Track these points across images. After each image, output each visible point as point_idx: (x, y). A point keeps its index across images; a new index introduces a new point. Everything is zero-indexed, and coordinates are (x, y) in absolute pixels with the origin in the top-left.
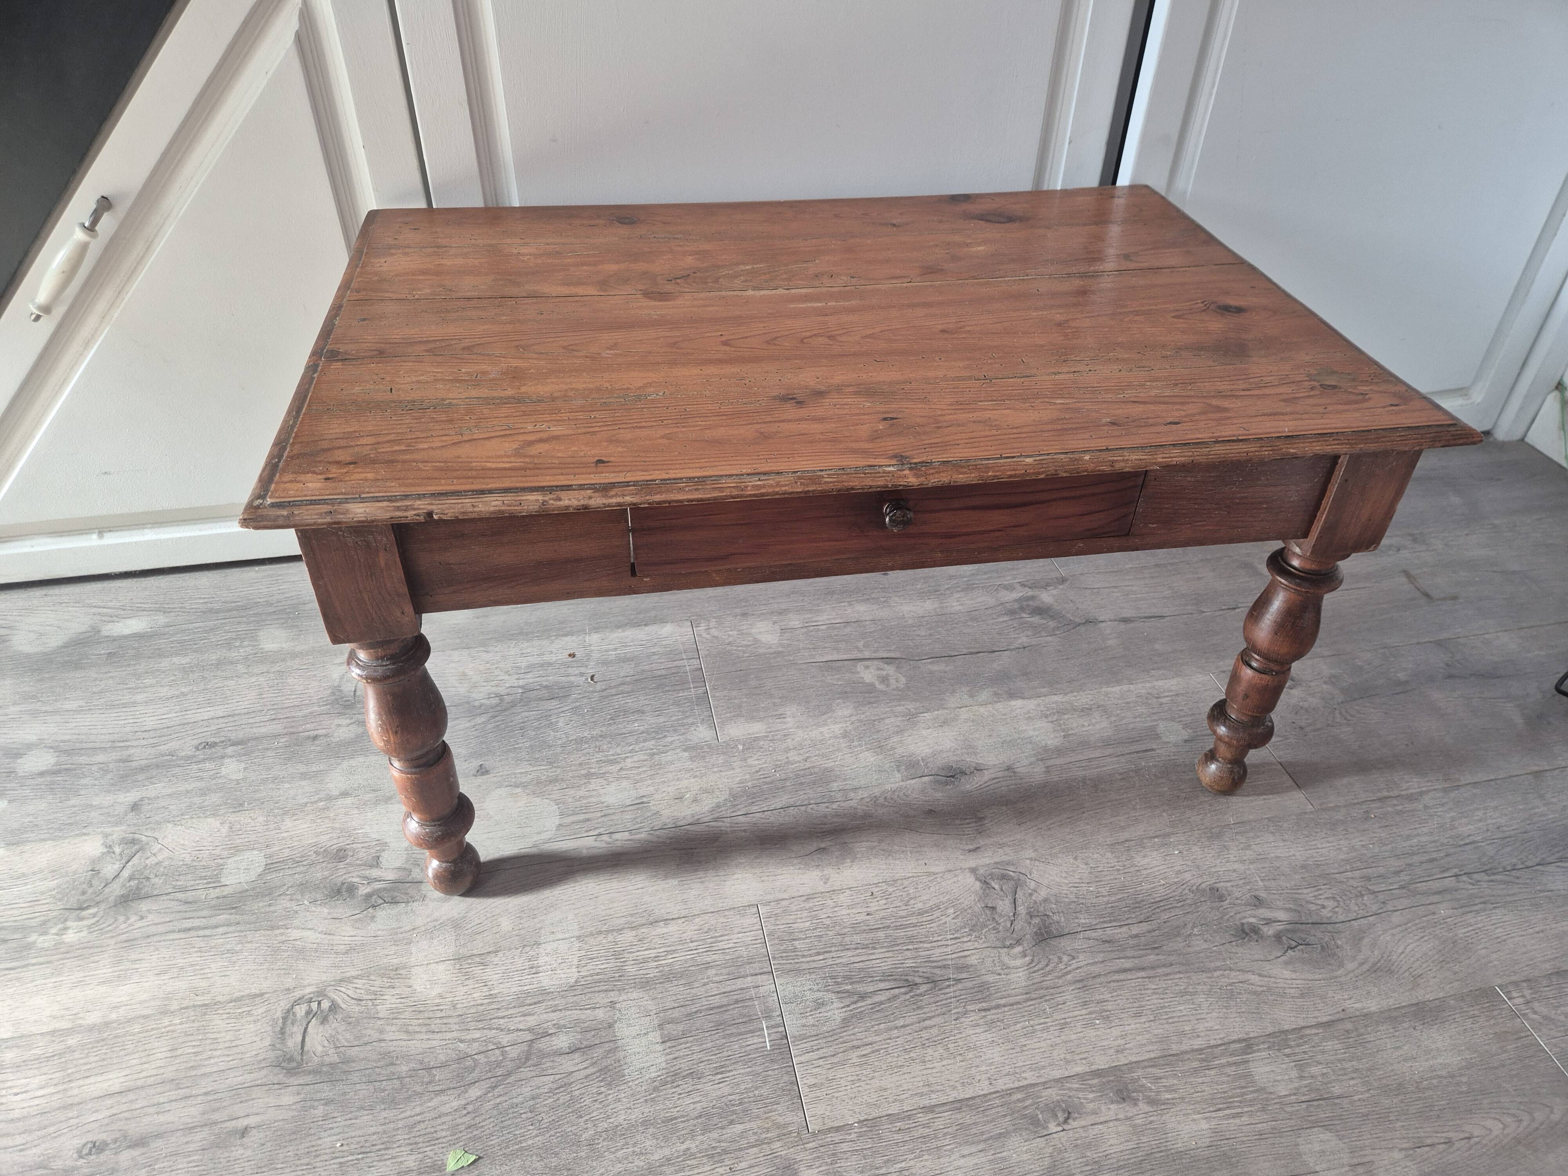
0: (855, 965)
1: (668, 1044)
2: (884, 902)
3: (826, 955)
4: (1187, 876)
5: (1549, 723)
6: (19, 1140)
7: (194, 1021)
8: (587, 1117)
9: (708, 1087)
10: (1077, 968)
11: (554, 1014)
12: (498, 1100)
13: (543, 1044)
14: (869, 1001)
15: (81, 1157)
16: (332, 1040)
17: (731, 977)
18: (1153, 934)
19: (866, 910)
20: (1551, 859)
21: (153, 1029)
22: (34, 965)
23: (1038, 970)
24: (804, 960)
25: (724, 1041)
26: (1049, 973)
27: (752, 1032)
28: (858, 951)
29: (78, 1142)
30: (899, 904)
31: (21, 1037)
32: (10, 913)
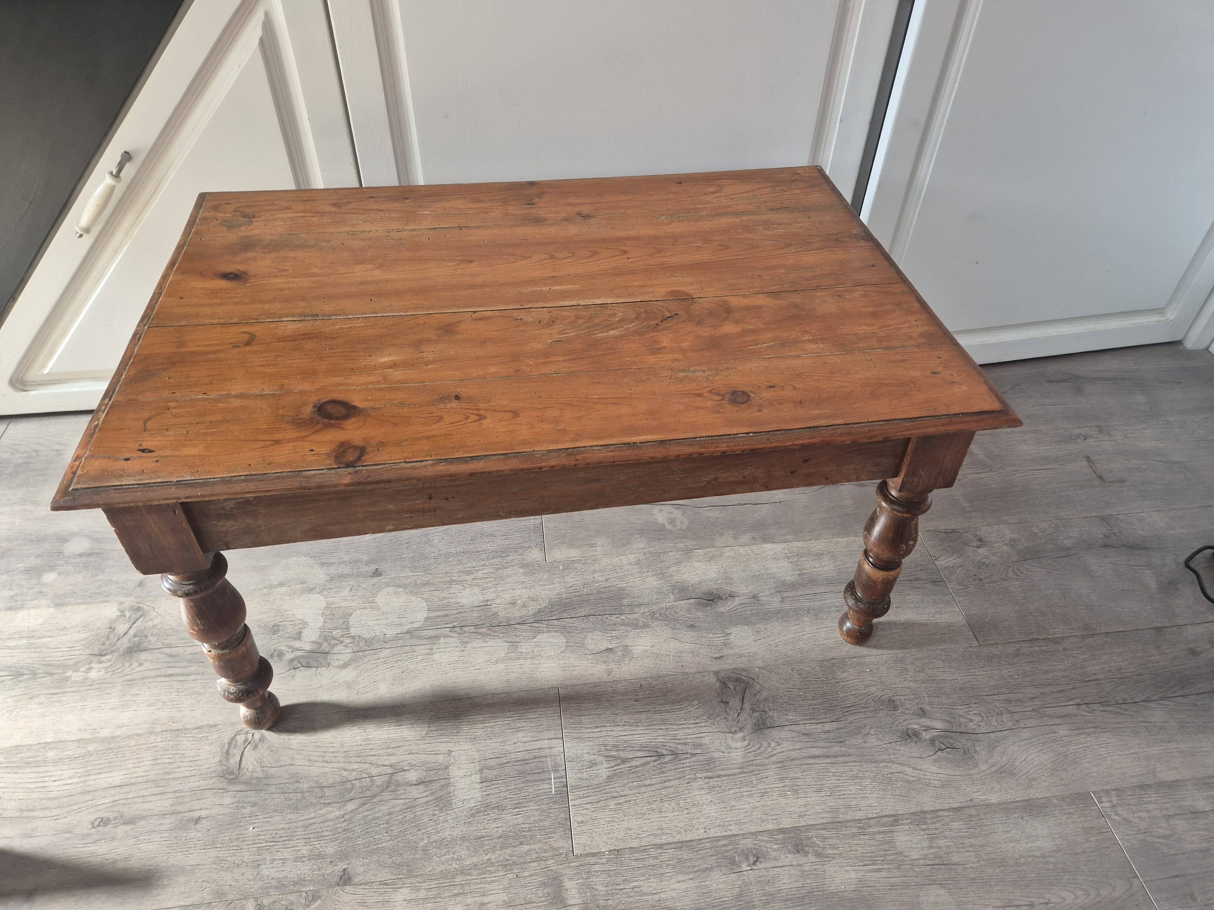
0: (622, 737)
1: (485, 784)
2: (649, 692)
3: (603, 729)
4: (873, 689)
5: (1177, 589)
6: (55, 812)
7: (170, 741)
8: (424, 831)
9: (508, 817)
10: (780, 753)
11: (409, 756)
12: (366, 814)
13: (399, 777)
14: (628, 765)
15: (93, 827)
16: (260, 761)
17: (534, 739)
18: (840, 731)
19: (635, 697)
20: (1155, 698)
21: (143, 744)
22: (69, 692)
23: (752, 752)
24: (586, 731)
25: (523, 785)
26: (759, 754)
27: (543, 780)
28: (625, 728)
29: (92, 817)
30: (659, 695)
31: (59, 742)
32: (55, 654)
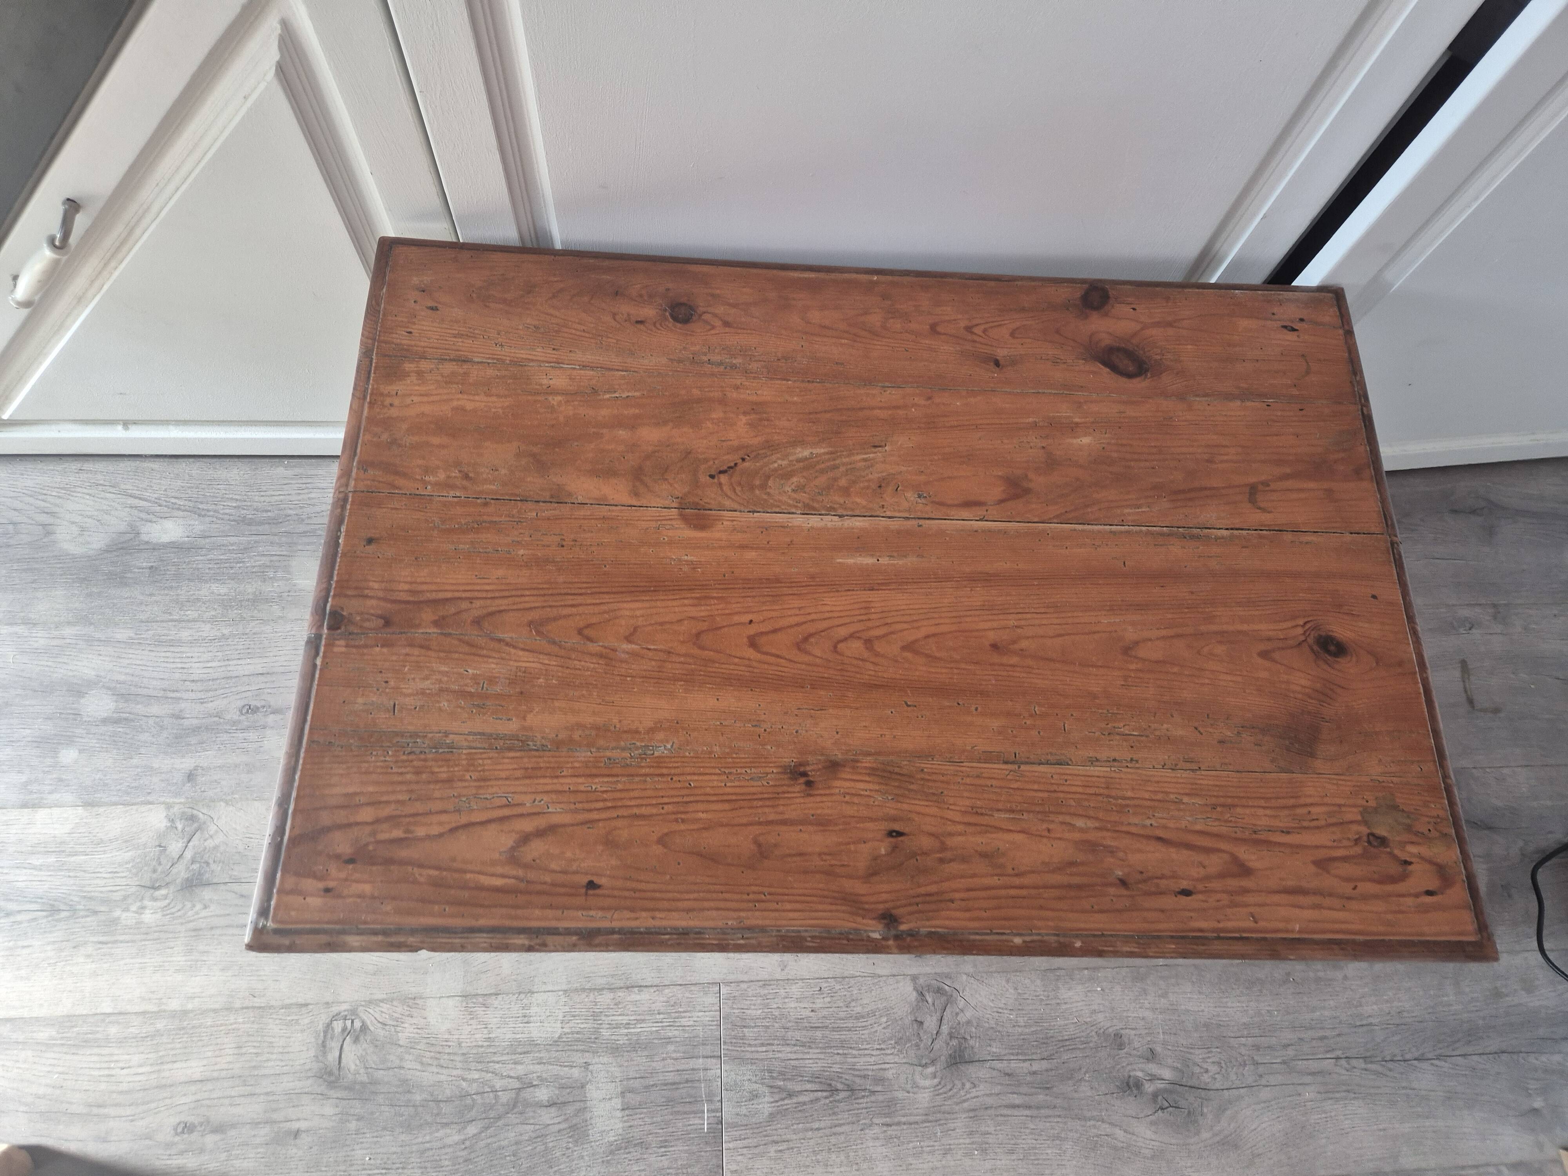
0: (792, 1062)
1: (627, 1112)
2: (828, 999)
3: (769, 1048)
4: (1100, 1017)
5: (1510, 896)
6: (129, 1111)
7: (253, 1022)
8: (556, 1169)
9: (653, 1158)
10: (974, 1097)
11: (539, 1066)
12: (489, 1141)
13: (526, 1094)
14: (795, 1100)
15: (177, 1134)
16: (362, 1059)
17: (687, 1055)
18: (1050, 1073)
19: (811, 1005)
20: (1430, 1056)
21: (222, 1025)
22: (121, 942)
23: (941, 1094)
24: (749, 1049)
25: (671, 1117)
26: (950, 1098)
27: (695, 1113)
28: (795, 1048)
29: (174, 1120)
30: (841, 1004)
31: (120, 1013)
32: (95, 882)
